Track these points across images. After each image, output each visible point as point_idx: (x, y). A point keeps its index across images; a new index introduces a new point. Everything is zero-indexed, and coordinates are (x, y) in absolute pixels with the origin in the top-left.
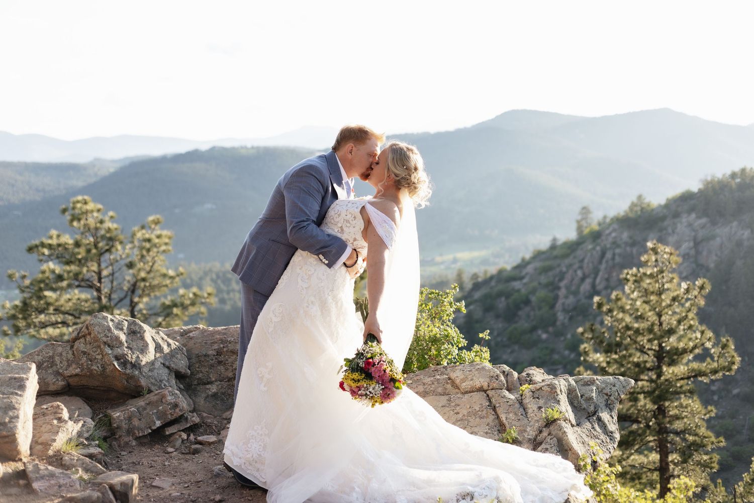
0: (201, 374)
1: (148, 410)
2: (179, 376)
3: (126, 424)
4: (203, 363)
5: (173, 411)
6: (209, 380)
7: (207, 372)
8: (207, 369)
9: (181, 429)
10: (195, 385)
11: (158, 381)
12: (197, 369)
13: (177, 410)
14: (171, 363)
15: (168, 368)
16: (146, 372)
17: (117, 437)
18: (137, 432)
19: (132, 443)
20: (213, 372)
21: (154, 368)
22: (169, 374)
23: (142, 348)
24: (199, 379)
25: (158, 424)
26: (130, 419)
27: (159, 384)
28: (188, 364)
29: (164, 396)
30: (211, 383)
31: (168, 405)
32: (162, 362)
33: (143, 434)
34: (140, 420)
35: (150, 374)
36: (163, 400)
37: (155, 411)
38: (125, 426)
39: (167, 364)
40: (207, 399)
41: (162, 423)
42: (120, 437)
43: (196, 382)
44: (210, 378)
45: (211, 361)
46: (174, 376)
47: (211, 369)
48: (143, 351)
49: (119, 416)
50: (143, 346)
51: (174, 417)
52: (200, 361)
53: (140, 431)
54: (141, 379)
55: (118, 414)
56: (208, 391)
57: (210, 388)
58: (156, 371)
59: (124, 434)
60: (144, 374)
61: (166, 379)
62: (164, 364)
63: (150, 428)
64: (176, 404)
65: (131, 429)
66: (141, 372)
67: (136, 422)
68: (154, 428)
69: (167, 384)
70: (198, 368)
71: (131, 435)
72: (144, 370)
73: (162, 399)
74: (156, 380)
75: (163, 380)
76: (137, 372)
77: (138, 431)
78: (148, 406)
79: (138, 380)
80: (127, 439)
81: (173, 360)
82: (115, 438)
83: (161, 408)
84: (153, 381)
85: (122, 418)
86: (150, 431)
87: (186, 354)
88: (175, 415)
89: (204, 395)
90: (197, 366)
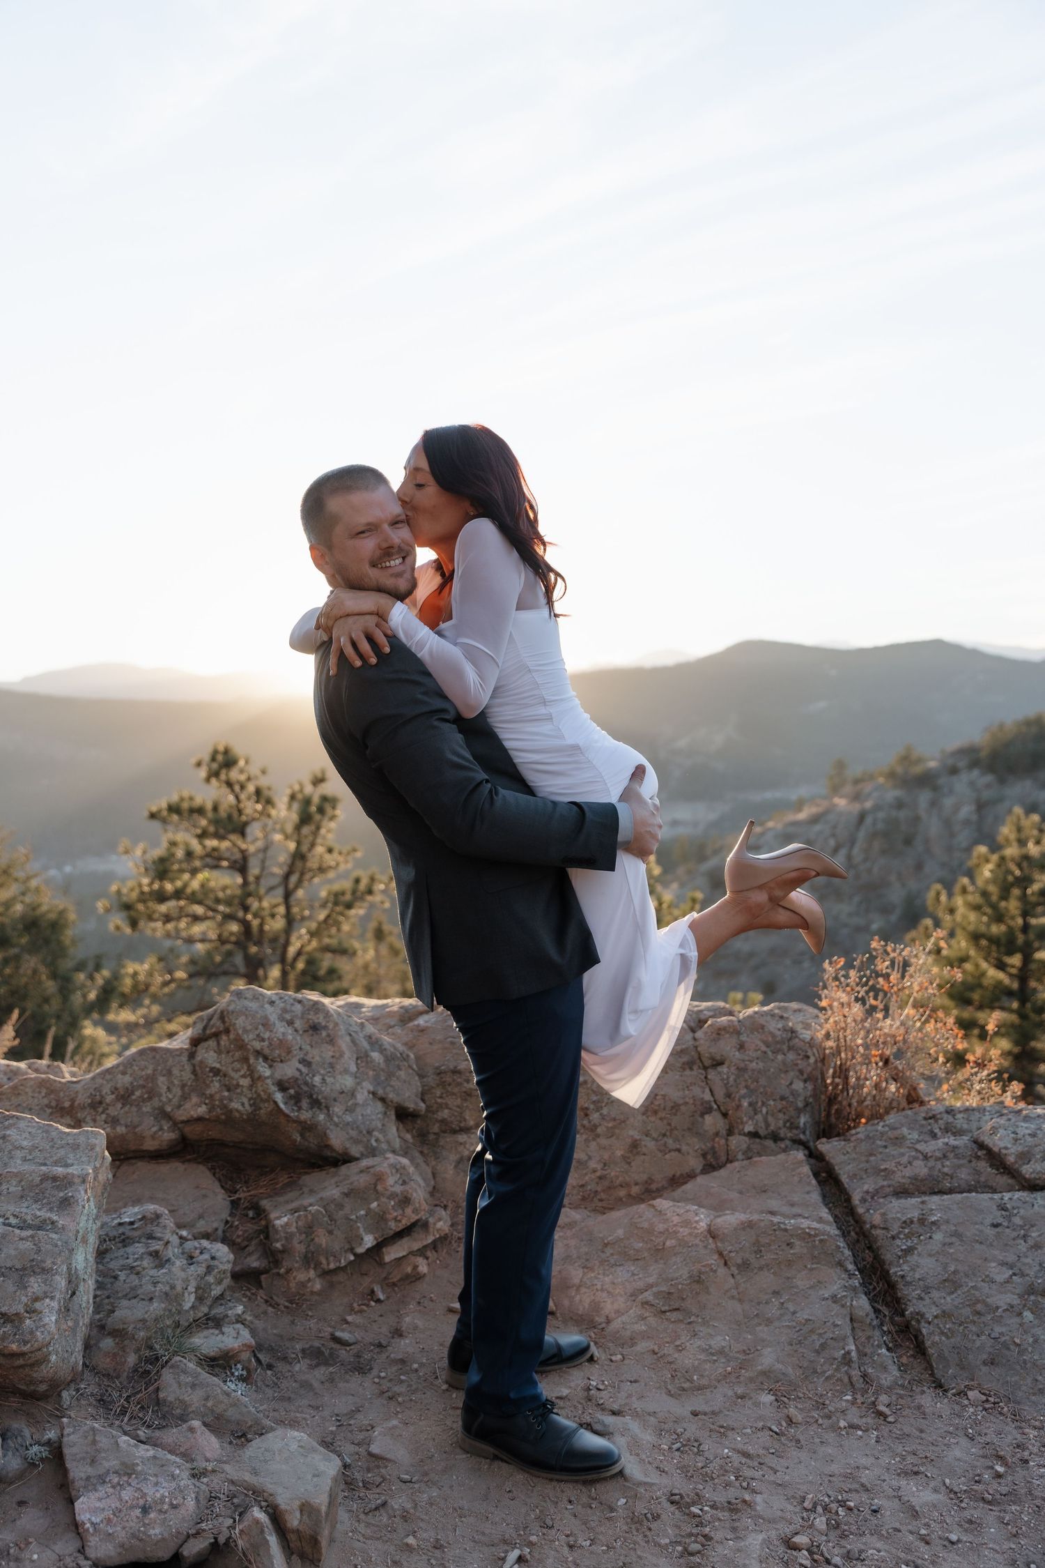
0: (446, 1111)
1: (347, 1209)
2: (403, 1115)
3: (301, 1242)
4: (449, 1089)
5: (400, 1212)
6: (462, 1125)
7: (458, 1107)
8: (459, 1101)
9: (416, 1248)
10: (435, 1134)
11: (365, 1132)
12: (439, 1100)
13: (409, 1211)
14: (389, 1089)
15: (383, 1100)
16: (340, 1114)
17: (282, 1271)
18: (324, 1261)
19: (312, 1286)
20: (471, 1107)
21: (356, 1104)
22: (385, 1113)
23: (331, 1060)
24: (443, 1121)
25: (369, 1241)
26: (309, 1230)
27: (365, 1139)
28: (420, 1089)
29: (380, 1178)
30: (467, 1130)
31: (388, 1198)
32: (371, 1089)
33: (338, 1264)
34: (330, 1232)
35: (348, 1118)
36: (379, 1188)
37: (362, 1212)
38: (299, 1248)
39: (380, 1092)
40: (461, 1166)
41: (375, 1238)
42: (289, 1271)
43: (436, 1128)
44: (465, 1120)
45: (465, 1084)
46: (393, 1117)
47: (466, 1100)
48: (333, 1068)
49: (287, 1224)
50: (333, 1057)
51: (401, 1227)
52: (443, 1084)
53: (331, 1259)
54: (331, 1130)
55: (285, 1219)
56: (461, 1148)
57: (465, 1143)
58: (358, 1110)
59: (296, 1265)
60: (336, 1119)
61: (379, 1125)
62: (374, 1094)
63: (352, 1250)
64: (406, 1197)
65: (313, 1253)
66: (329, 1116)
67: (322, 1239)
68: (360, 1250)
69: (380, 1136)
70: (441, 1097)
71: (312, 1266)
72: (336, 1109)
73: (375, 1185)
74: (361, 1132)
75: (373, 1130)
76: (322, 1117)
77: (327, 1259)
78: (347, 1200)
79: (325, 1134)
80: (301, 1276)
81: (392, 1083)
82: (278, 1274)
83: (374, 1205)
84: (354, 1133)
85: (293, 1229)
86: (352, 1258)
87: (415, 1067)
88: (404, 1222)
89: (453, 1157)
90: (438, 1093)
